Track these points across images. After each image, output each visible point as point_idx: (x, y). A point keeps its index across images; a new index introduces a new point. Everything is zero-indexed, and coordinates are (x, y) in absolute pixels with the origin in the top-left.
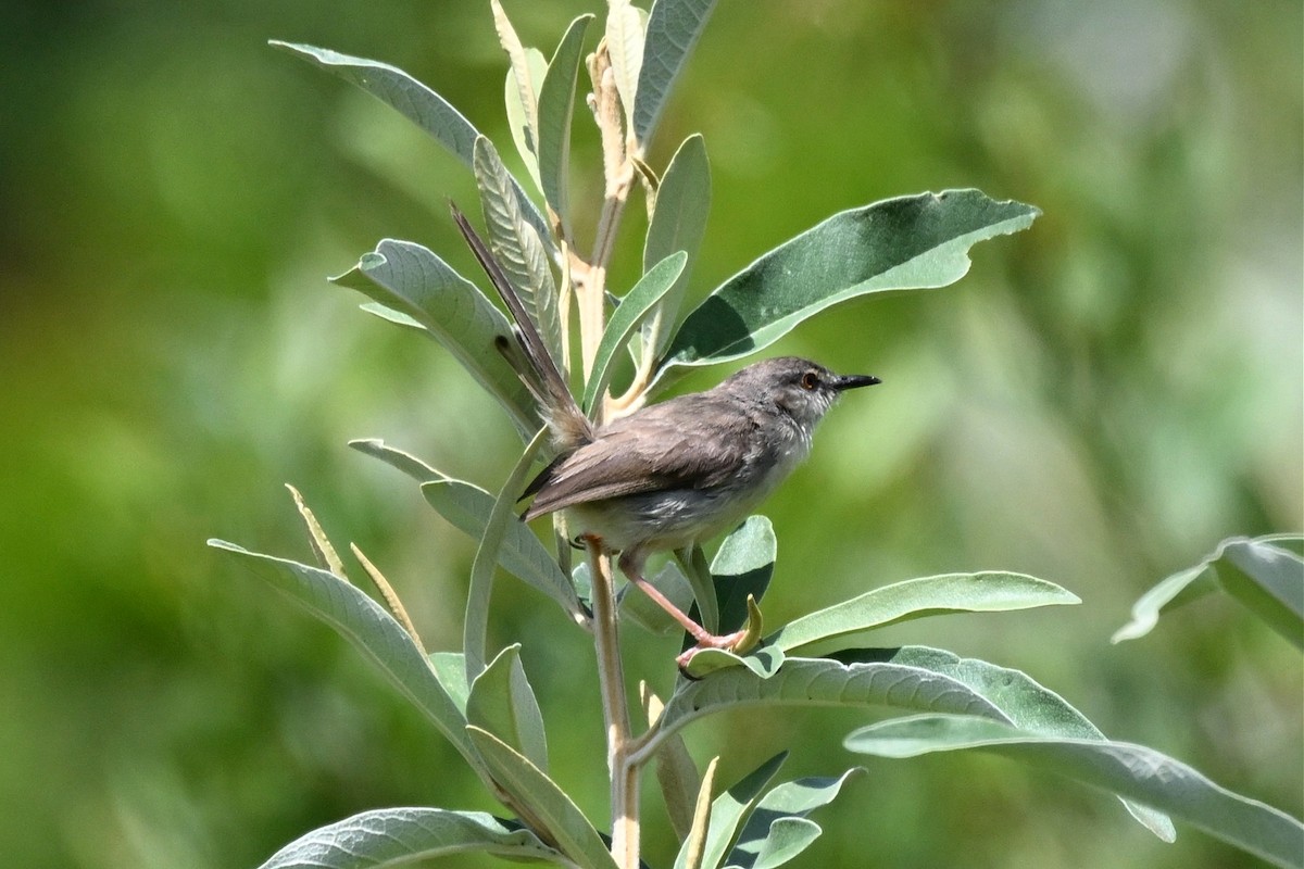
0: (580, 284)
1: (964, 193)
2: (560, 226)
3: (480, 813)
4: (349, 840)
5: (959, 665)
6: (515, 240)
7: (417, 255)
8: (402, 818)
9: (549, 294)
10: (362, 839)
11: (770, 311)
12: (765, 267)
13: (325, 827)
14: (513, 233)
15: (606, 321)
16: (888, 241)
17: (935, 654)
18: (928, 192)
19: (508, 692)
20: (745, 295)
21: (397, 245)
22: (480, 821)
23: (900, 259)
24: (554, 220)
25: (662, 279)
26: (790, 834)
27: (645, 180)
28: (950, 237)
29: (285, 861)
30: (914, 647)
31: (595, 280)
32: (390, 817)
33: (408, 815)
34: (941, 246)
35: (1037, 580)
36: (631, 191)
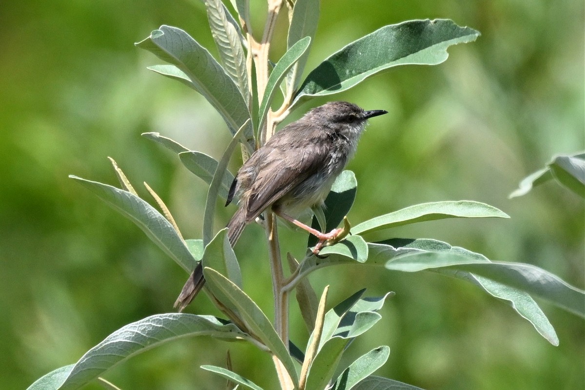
0: (256, 56)
1: (445, 21)
2: (245, 25)
3: (210, 316)
4: (145, 329)
5: (451, 250)
6: (224, 31)
7: (179, 34)
8: (171, 318)
9: (241, 58)
10: (151, 329)
11: (350, 72)
12: (349, 50)
13: (133, 323)
14: (223, 27)
15: (269, 74)
16: (409, 41)
17: (439, 244)
18: (428, 19)
19: (223, 252)
20: (339, 63)
21: (169, 28)
22: (210, 320)
23: (414, 51)
24: (242, 23)
25: (298, 50)
26: (366, 319)
27: (288, 4)
28: (438, 42)
29: (113, 340)
30: (429, 239)
31: (264, 53)
32: (165, 318)
33: (174, 317)
34: (433, 46)
35: (489, 206)
36: (281, 9)
